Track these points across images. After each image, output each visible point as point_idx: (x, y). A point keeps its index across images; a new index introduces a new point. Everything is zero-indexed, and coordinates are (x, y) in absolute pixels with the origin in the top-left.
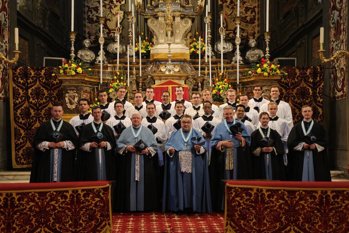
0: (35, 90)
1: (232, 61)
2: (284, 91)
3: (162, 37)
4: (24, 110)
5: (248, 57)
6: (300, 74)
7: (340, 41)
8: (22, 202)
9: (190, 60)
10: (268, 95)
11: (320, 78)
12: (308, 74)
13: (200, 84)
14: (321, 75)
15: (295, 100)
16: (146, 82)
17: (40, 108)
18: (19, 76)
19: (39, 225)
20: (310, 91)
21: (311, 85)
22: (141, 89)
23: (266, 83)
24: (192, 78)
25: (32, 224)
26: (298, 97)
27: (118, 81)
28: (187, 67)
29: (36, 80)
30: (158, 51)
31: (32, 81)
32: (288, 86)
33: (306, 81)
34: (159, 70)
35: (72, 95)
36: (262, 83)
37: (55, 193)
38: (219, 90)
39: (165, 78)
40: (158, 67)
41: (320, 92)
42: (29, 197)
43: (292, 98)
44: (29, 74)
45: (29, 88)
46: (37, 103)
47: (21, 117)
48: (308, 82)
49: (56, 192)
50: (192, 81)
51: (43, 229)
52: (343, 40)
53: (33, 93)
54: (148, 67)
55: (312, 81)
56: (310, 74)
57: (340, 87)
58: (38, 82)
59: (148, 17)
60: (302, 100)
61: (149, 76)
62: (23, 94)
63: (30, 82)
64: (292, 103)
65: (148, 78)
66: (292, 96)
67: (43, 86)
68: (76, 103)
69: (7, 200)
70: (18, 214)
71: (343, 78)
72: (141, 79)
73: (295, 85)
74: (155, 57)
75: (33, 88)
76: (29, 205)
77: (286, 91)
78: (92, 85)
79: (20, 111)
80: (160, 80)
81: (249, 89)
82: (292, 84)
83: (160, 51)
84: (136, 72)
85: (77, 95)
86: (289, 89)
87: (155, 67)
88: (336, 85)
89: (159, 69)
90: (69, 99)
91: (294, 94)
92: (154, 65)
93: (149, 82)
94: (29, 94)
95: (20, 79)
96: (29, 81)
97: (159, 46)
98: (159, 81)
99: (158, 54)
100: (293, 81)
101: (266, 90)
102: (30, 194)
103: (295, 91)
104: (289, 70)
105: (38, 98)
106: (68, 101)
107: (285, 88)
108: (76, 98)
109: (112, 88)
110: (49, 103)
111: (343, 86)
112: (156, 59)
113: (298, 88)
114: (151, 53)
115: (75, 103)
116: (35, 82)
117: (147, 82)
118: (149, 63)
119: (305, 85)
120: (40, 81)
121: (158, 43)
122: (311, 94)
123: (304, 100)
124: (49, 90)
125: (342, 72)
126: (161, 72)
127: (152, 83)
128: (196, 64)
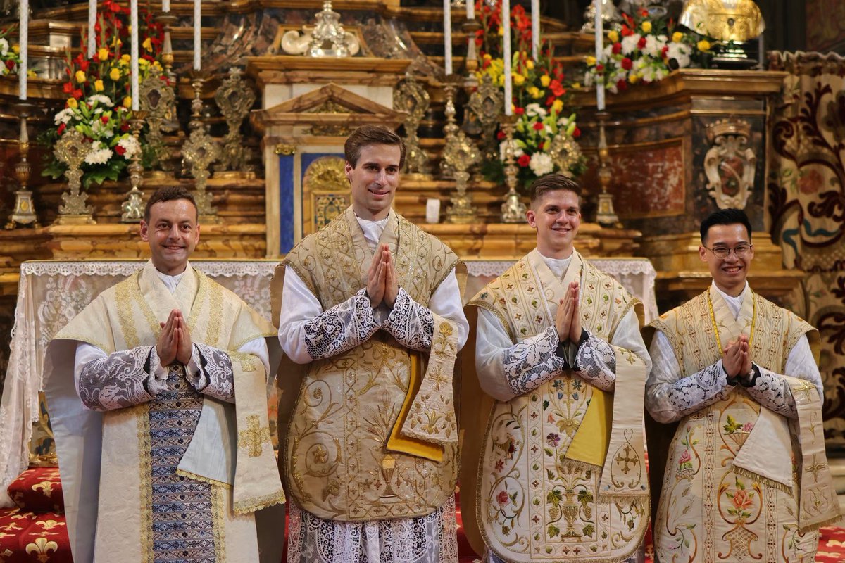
9: (402, 13)
10: (731, 156)
13: (450, 108)
16: (220, 97)
22: (199, 124)
23: (722, 107)
24: (419, 82)
28: (391, 39)
34: (276, 45)
39: (312, 74)
40: (269, 36)
50: (415, 94)
54: (222, 35)
61: (235, 72)
65: (227, 78)
72: (198, 83)
80: (289, 82)
81: (646, 132)
84: (175, 56)
87: (256, 33)
89: (271, 42)
92: (253, 28)
93: (234, 94)
98: (284, 89)
101: (726, 135)
112: (258, 2)
117: (226, 95)
118: (226, 21)
126: (286, 54)
127: (245, 98)
128: (427, 30)
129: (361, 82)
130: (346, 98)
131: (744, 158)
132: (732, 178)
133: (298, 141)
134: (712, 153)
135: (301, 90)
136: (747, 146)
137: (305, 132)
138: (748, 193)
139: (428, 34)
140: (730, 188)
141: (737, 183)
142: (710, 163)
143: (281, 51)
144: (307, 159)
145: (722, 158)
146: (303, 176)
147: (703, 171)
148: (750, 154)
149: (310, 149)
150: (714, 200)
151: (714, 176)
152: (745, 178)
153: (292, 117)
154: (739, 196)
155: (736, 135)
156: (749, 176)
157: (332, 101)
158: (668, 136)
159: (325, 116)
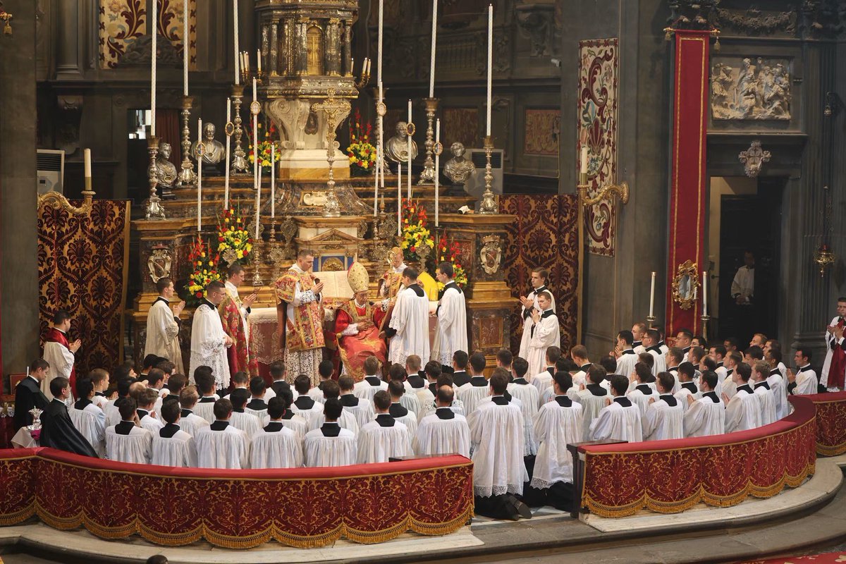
0: (74, 246)
1: (420, 179)
2: (510, 236)
3: (299, 136)
4: (54, 284)
5: (449, 174)
6: (536, 207)
7: (600, 156)
8: (387, 486)
9: (351, 180)
10: (492, 251)
11: (571, 215)
12: (549, 208)
13: (376, 230)
14: (572, 211)
15: (528, 253)
17: (85, 279)
18: (43, 221)
19: (405, 508)
20: (553, 237)
21: (553, 226)
23: (488, 229)
25: (398, 508)
26: (532, 248)
27: (233, 228)
29: (77, 226)
30: (295, 164)
31: (69, 228)
32: (518, 229)
33: (545, 220)
34: (301, 201)
35: (159, 258)
36: (482, 229)
37: (420, 474)
38: (413, 242)
40: (298, 196)
41: (572, 239)
42: (394, 480)
43: (523, 249)
44: (63, 216)
45: (64, 243)
46: (78, 270)
47: (49, 299)
48: (548, 221)
49: (422, 473)
51: (409, 513)
52: (607, 159)
53: (71, 251)
55: (555, 220)
56: (553, 208)
57: (599, 234)
58: (80, 229)
59: (273, 97)
60: (538, 253)
61: (288, 217)
62: (52, 254)
63: (67, 230)
64: (523, 259)
66: (524, 246)
67: (90, 238)
68: (168, 273)
69: (374, 484)
70: (385, 498)
71: (605, 221)
72: (274, 223)
73: (529, 226)
74: (292, 177)
75: (72, 241)
76: (395, 488)
77: (514, 237)
78: (182, 233)
79: (48, 288)
82: (524, 225)
83: (300, 165)
85: (169, 258)
86: (518, 234)
87: (291, 194)
88: (590, 226)
89: (299, 199)
90: (155, 267)
91: (526, 243)
92: (289, 191)
93: (288, 226)
94: (65, 254)
95: (45, 225)
96: (64, 230)
97: (297, 155)
99: (296, 170)
100: (526, 220)
101: (490, 242)
102: (396, 477)
103: (528, 237)
104: (520, 201)
105: (80, 261)
106: (154, 270)
107: (512, 232)
108: (166, 264)
109: (224, 242)
110: (100, 268)
111: (605, 234)
112: (293, 180)
113: (532, 231)
114: (281, 167)
115: (166, 273)
116: (74, 230)
119: (544, 227)
120: (84, 228)
121: (293, 147)
122: (554, 243)
123: (541, 253)
124: (100, 243)
125: (604, 212)
126: (306, 205)
127: (293, 229)
128: (360, 186)
129: (345, 227)
130: (340, 234)
131: (497, 251)
132: (492, 260)
133: (321, 252)
134: (484, 250)
135: (323, 231)
136: (498, 246)
137: (323, 248)
138: (498, 266)
139: (360, 188)
140: (491, 264)
141: (493, 262)
142: (483, 253)
143: (304, 204)
144: (324, 259)
145: (488, 252)
146: (322, 266)
147: (480, 257)
148: (499, 250)
149: (325, 255)
150: (484, 269)
151: (484, 259)
152: (497, 260)
153: (319, 242)
154: (494, 267)
155: (494, 242)
156: (498, 259)
157: (334, 235)
158: (465, 238)
159: (331, 242)
